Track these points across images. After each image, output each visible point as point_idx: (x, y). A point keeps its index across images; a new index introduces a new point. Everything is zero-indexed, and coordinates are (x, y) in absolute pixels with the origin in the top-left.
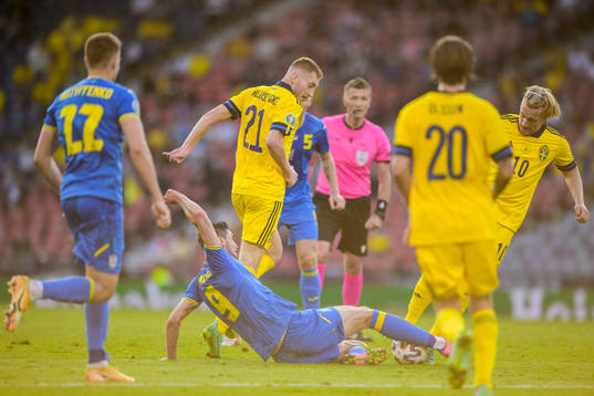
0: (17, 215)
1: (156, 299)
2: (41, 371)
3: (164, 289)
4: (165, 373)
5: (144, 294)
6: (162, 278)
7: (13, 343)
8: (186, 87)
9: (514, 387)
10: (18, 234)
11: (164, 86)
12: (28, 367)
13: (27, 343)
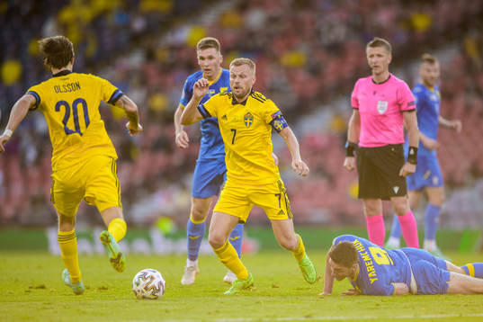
0: (34, 173)
1: (161, 245)
2: (56, 312)
3: (167, 236)
4: (167, 311)
5: (150, 241)
6: (166, 226)
7: (31, 288)
8: (184, 55)
9: (478, 315)
10: (35, 190)
11: (163, 55)
12: (45, 308)
13: (43, 287)
